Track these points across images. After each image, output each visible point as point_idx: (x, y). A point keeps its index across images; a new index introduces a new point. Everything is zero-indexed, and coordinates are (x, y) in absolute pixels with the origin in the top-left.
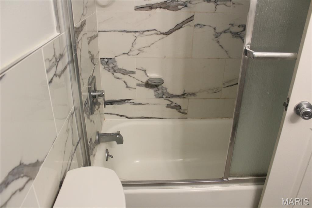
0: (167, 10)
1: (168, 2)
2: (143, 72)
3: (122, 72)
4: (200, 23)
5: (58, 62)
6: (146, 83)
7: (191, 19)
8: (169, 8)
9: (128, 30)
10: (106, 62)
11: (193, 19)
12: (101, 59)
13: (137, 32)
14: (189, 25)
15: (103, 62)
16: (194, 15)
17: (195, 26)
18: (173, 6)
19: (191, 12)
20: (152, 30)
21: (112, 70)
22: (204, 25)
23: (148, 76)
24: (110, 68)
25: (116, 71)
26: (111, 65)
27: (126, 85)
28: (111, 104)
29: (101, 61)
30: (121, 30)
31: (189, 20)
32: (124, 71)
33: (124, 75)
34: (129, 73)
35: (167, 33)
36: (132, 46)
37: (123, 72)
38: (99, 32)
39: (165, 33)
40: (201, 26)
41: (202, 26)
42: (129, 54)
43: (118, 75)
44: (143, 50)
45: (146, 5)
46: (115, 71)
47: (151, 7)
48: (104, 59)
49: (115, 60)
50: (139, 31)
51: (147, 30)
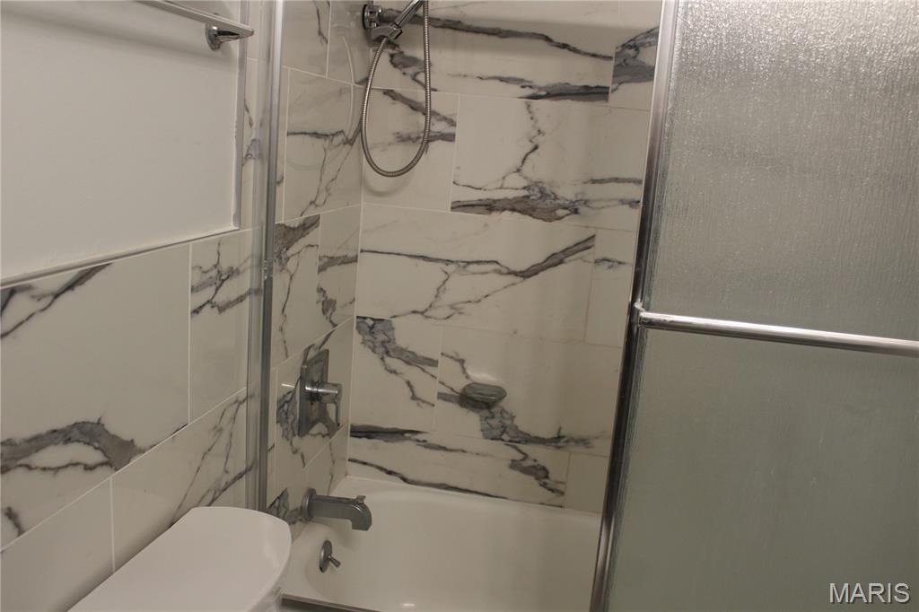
0: (527, 217)
1: (532, 197)
2: (457, 366)
3: (403, 357)
4: (609, 256)
5: (223, 281)
6: (461, 394)
7: (588, 244)
8: (535, 214)
9: (430, 256)
10: (369, 327)
11: (593, 245)
12: (358, 317)
13: (452, 262)
14: (581, 258)
15: (362, 325)
16: (594, 236)
17: (597, 262)
18: (544, 209)
19: (587, 227)
20: (488, 262)
21: (382, 350)
22: (620, 263)
23: (467, 377)
24: (377, 344)
25: (391, 353)
26: (381, 337)
27: (412, 391)
28: (369, 437)
29: (358, 323)
30: (414, 254)
31: (581, 247)
32: (411, 356)
33: (409, 367)
34: (423, 363)
35: (526, 274)
36: (436, 296)
37: (407, 357)
38: (362, 251)
39: (521, 272)
40: (611, 263)
41: (616, 264)
42: (426, 314)
43: (394, 363)
44: (462, 308)
45: (480, 200)
46: (387, 353)
47: (490, 207)
48: (365, 318)
49: (391, 324)
50: (457, 262)
51: (475, 259)
